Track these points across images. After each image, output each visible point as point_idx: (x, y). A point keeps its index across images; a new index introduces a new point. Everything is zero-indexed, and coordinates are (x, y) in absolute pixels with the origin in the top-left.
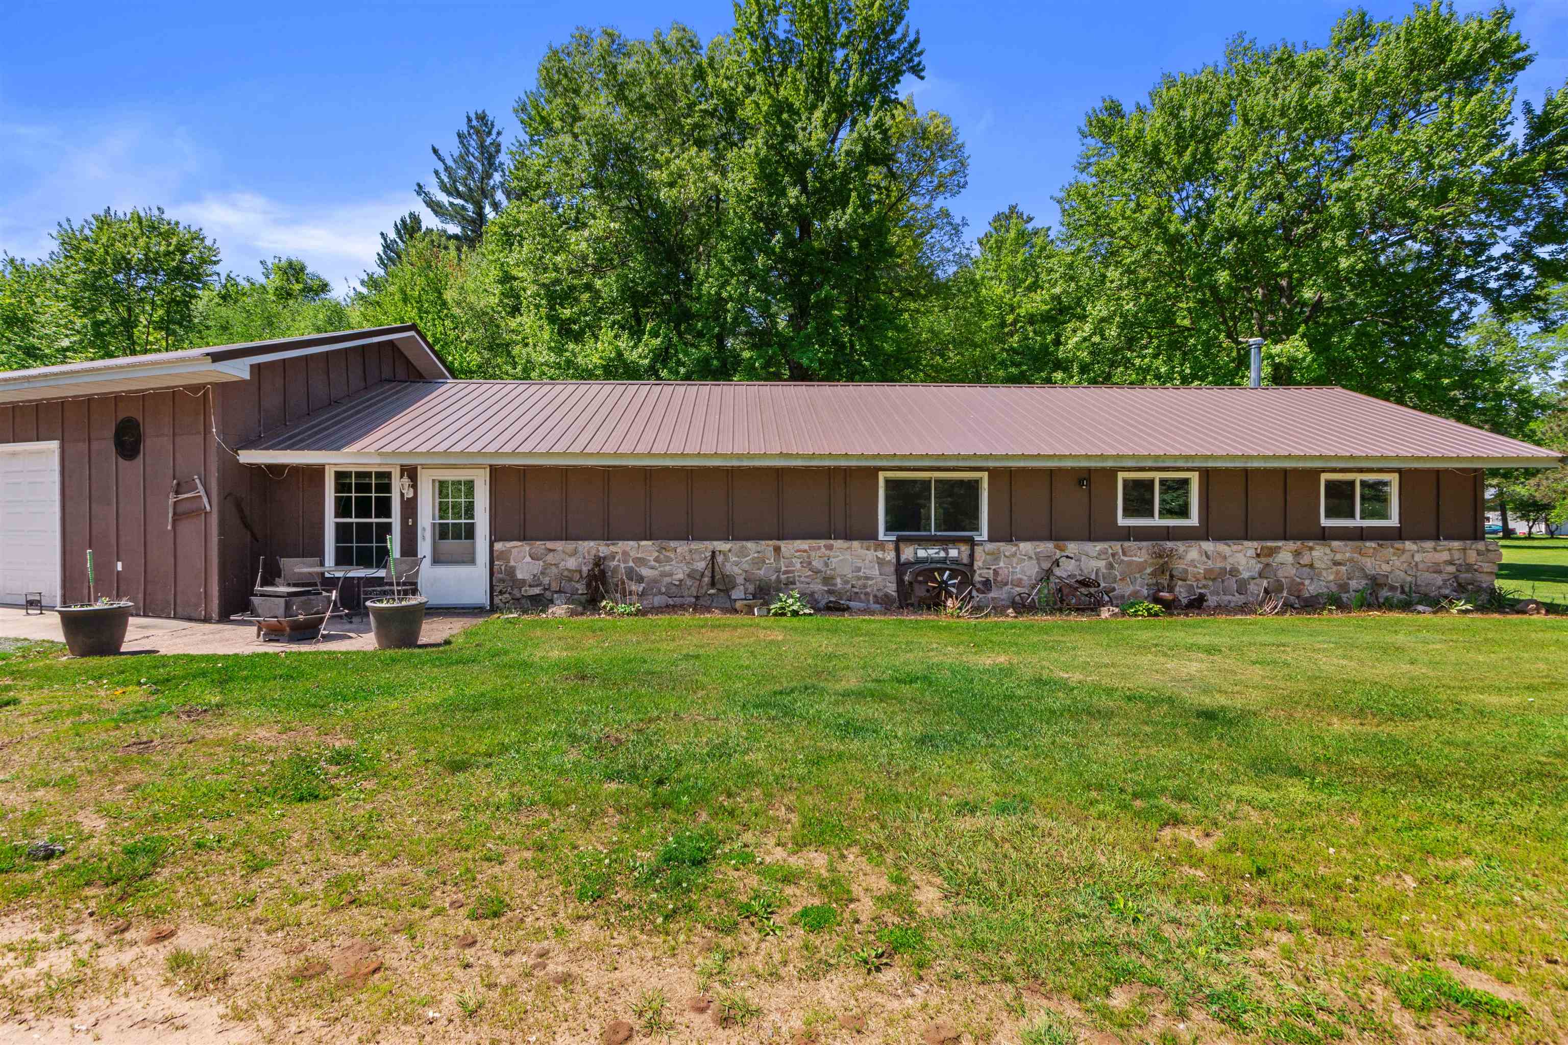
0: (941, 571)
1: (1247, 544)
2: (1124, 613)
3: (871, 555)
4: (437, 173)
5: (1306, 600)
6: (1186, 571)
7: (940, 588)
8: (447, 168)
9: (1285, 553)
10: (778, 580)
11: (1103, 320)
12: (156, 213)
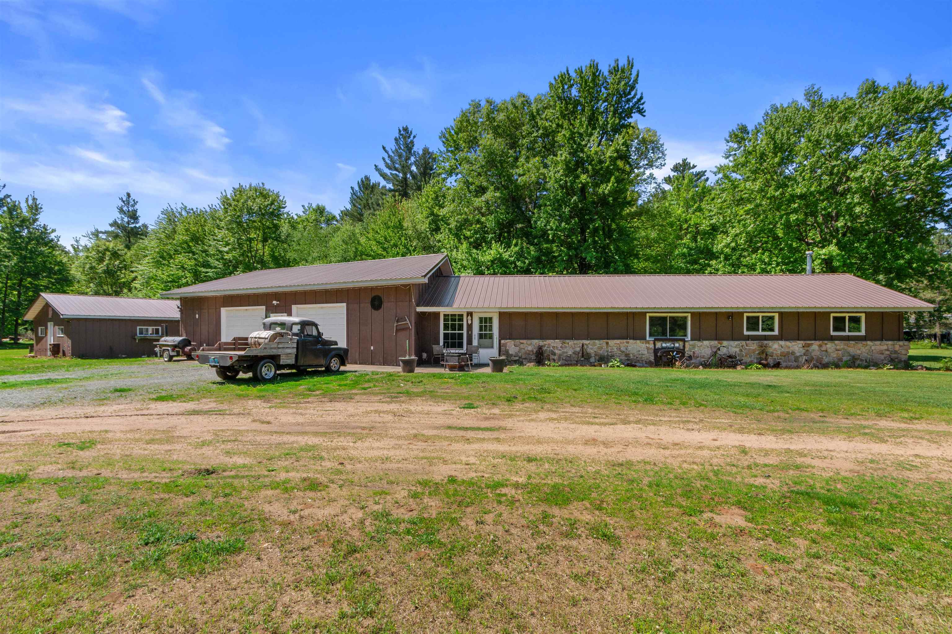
0: (673, 352)
1: (799, 342)
2: (746, 368)
3: (644, 345)
4: (384, 159)
5: (824, 365)
6: (773, 353)
7: (672, 358)
8: (389, 156)
9: (815, 346)
10: (608, 355)
11: (736, 235)
12: (261, 185)
